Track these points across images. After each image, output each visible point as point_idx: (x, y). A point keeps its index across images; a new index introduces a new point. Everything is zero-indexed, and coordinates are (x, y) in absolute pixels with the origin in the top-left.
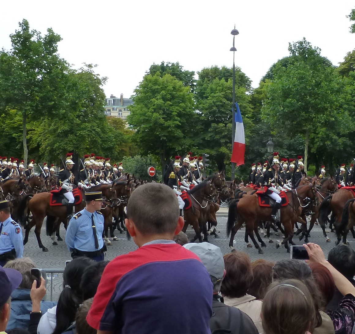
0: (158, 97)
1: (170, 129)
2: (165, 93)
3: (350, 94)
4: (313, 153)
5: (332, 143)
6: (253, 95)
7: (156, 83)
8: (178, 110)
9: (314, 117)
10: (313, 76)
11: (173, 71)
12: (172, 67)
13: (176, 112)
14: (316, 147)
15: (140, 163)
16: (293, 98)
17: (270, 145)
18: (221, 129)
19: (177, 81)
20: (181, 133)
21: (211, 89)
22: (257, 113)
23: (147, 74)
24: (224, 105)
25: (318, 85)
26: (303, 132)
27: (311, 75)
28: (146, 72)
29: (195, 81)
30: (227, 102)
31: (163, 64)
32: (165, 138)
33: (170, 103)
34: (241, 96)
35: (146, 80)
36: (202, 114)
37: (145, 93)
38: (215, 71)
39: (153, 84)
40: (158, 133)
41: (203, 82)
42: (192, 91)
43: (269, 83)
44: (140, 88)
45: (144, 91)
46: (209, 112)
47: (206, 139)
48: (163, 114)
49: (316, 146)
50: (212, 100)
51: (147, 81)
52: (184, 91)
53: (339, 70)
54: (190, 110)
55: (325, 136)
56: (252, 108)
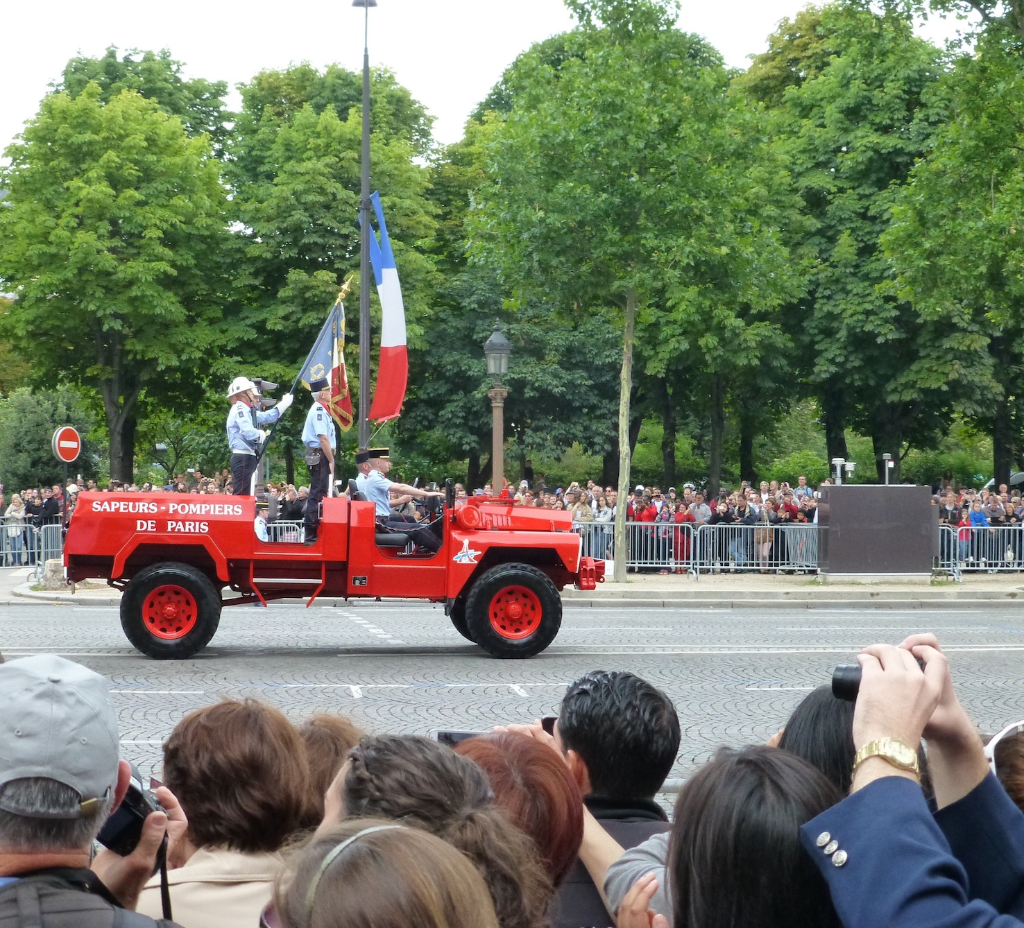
0: (92, 174)
1: (135, 292)
2: (117, 160)
3: (786, 167)
4: (654, 378)
5: (723, 342)
6: (438, 170)
7: (83, 122)
8: (166, 221)
9: (653, 249)
10: (651, 102)
11: (148, 81)
12: (145, 65)
13: (158, 228)
14: (667, 356)
15: (30, 416)
16: (581, 180)
17: (494, 348)
18: (322, 292)
19: (162, 115)
20: (179, 305)
21: (288, 146)
22: (453, 233)
23: (53, 89)
24: (334, 204)
25: (669, 131)
26: (618, 301)
27: (645, 96)
28: (51, 85)
29: (229, 117)
30: (342, 193)
31: (112, 54)
32: (117, 325)
33: (138, 196)
34: (396, 172)
35: (50, 112)
36: (254, 235)
37: (46, 158)
38: (303, 82)
39: (73, 127)
40: (92, 307)
41: (258, 120)
42: (220, 154)
43: (496, 123)
44: (28, 140)
45: (43, 151)
46: (279, 228)
47: (269, 326)
48: (113, 234)
49: (665, 352)
50: (291, 186)
51: (53, 117)
52: (187, 153)
53: (750, 80)
54: (209, 221)
55: (697, 318)
56: (436, 217)
